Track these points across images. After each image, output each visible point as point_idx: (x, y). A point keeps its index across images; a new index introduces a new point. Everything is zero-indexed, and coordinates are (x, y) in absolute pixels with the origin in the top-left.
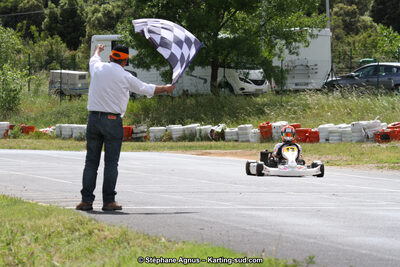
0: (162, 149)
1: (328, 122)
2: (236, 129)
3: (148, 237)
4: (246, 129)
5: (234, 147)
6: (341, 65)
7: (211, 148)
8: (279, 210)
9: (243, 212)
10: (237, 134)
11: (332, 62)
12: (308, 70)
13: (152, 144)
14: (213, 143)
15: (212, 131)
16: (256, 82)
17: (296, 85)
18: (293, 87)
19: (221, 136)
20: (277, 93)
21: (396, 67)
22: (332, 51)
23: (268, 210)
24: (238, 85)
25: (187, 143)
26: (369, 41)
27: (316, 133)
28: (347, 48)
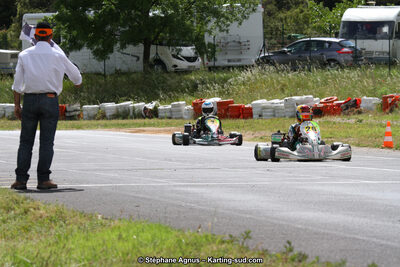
0: (96, 127)
1: (261, 98)
2: (170, 106)
3: (83, 214)
4: (179, 105)
5: (167, 125)
6: (273, 41)
7: (145, 125)
8: (213, 186)
9: (178, 189)
10: (171, 111)
11: (265, 38)
12: (240, 46)
13: (86, 122)
14: (147, 121)
15: (145, 109)
16: (189, 59)
17: (229, 61)
18: (226, 63)
19: (154, 113)
20: (210, 69)
21: (328, 42)
22: (264, 27)
23: (203, 186)
24: (171, 62)
25: (121, 121)
26: (301, 16)
27: (250, 109)
28: (280, 24)
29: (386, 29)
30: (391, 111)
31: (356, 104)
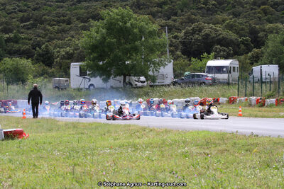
12: (163, 76)
16: (142, 82)
18: (157, 84)
24: (134, 83)
29: (225, 69)
30: (233, 103)
31: (218, 100)
